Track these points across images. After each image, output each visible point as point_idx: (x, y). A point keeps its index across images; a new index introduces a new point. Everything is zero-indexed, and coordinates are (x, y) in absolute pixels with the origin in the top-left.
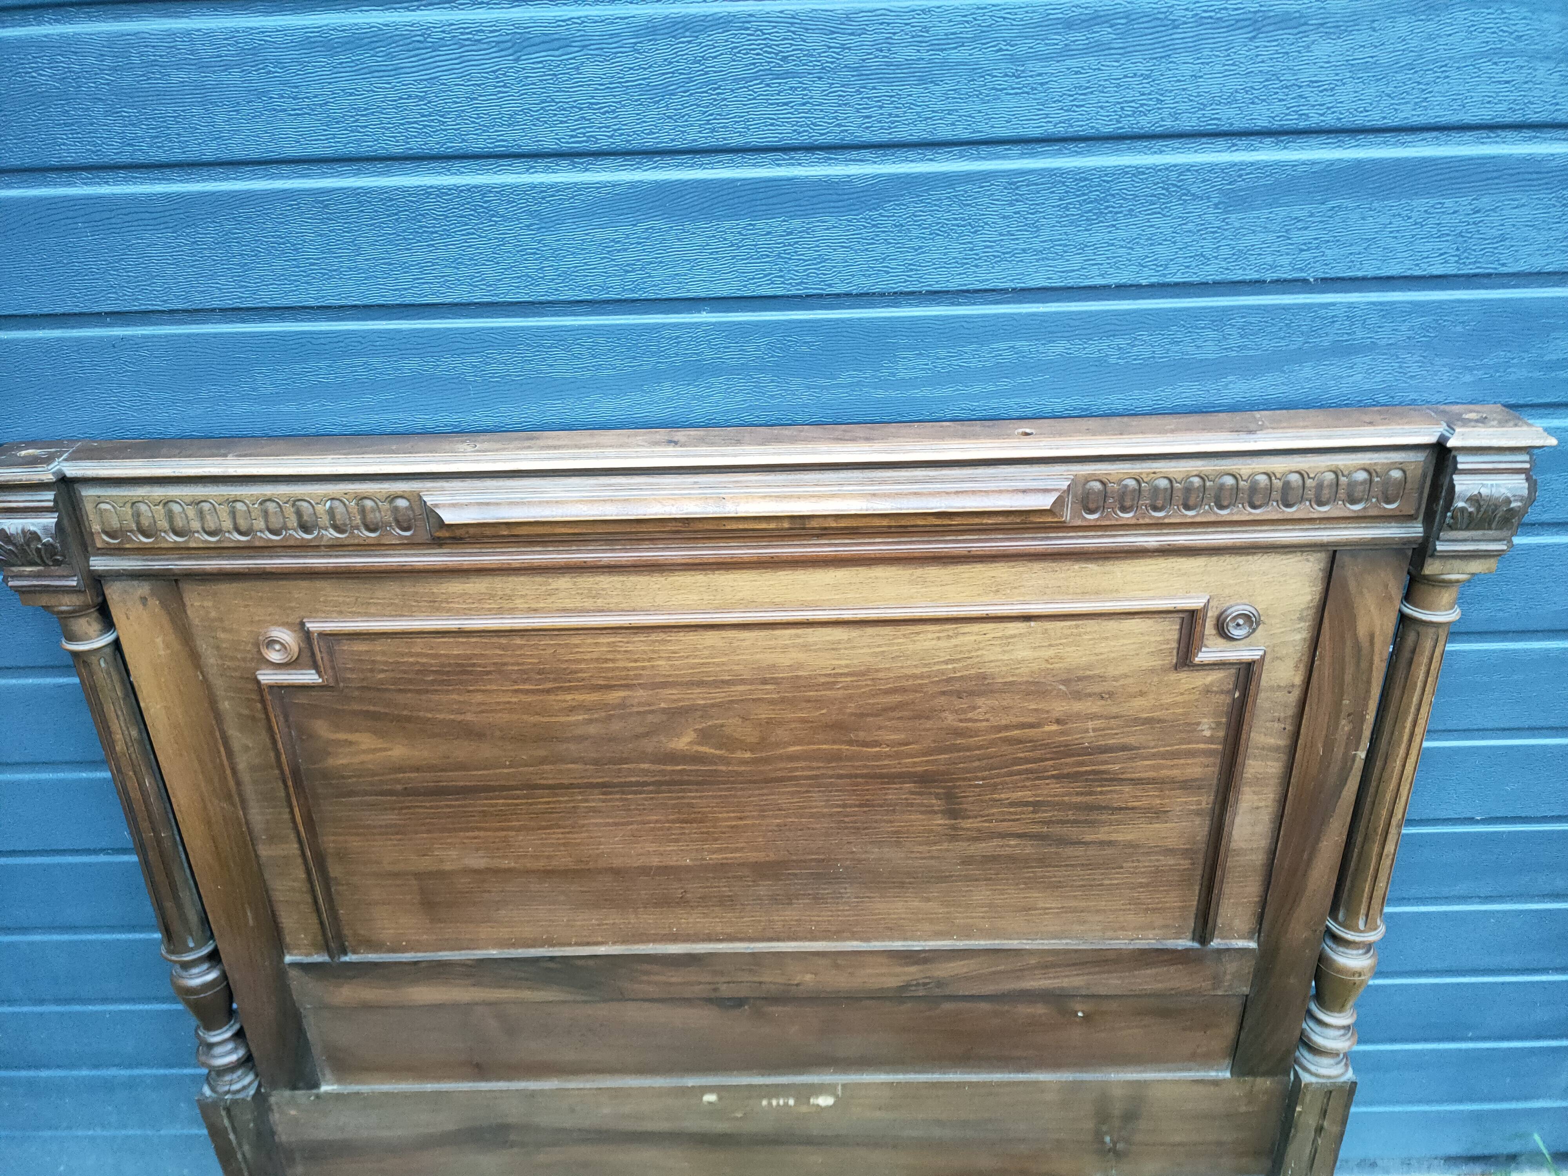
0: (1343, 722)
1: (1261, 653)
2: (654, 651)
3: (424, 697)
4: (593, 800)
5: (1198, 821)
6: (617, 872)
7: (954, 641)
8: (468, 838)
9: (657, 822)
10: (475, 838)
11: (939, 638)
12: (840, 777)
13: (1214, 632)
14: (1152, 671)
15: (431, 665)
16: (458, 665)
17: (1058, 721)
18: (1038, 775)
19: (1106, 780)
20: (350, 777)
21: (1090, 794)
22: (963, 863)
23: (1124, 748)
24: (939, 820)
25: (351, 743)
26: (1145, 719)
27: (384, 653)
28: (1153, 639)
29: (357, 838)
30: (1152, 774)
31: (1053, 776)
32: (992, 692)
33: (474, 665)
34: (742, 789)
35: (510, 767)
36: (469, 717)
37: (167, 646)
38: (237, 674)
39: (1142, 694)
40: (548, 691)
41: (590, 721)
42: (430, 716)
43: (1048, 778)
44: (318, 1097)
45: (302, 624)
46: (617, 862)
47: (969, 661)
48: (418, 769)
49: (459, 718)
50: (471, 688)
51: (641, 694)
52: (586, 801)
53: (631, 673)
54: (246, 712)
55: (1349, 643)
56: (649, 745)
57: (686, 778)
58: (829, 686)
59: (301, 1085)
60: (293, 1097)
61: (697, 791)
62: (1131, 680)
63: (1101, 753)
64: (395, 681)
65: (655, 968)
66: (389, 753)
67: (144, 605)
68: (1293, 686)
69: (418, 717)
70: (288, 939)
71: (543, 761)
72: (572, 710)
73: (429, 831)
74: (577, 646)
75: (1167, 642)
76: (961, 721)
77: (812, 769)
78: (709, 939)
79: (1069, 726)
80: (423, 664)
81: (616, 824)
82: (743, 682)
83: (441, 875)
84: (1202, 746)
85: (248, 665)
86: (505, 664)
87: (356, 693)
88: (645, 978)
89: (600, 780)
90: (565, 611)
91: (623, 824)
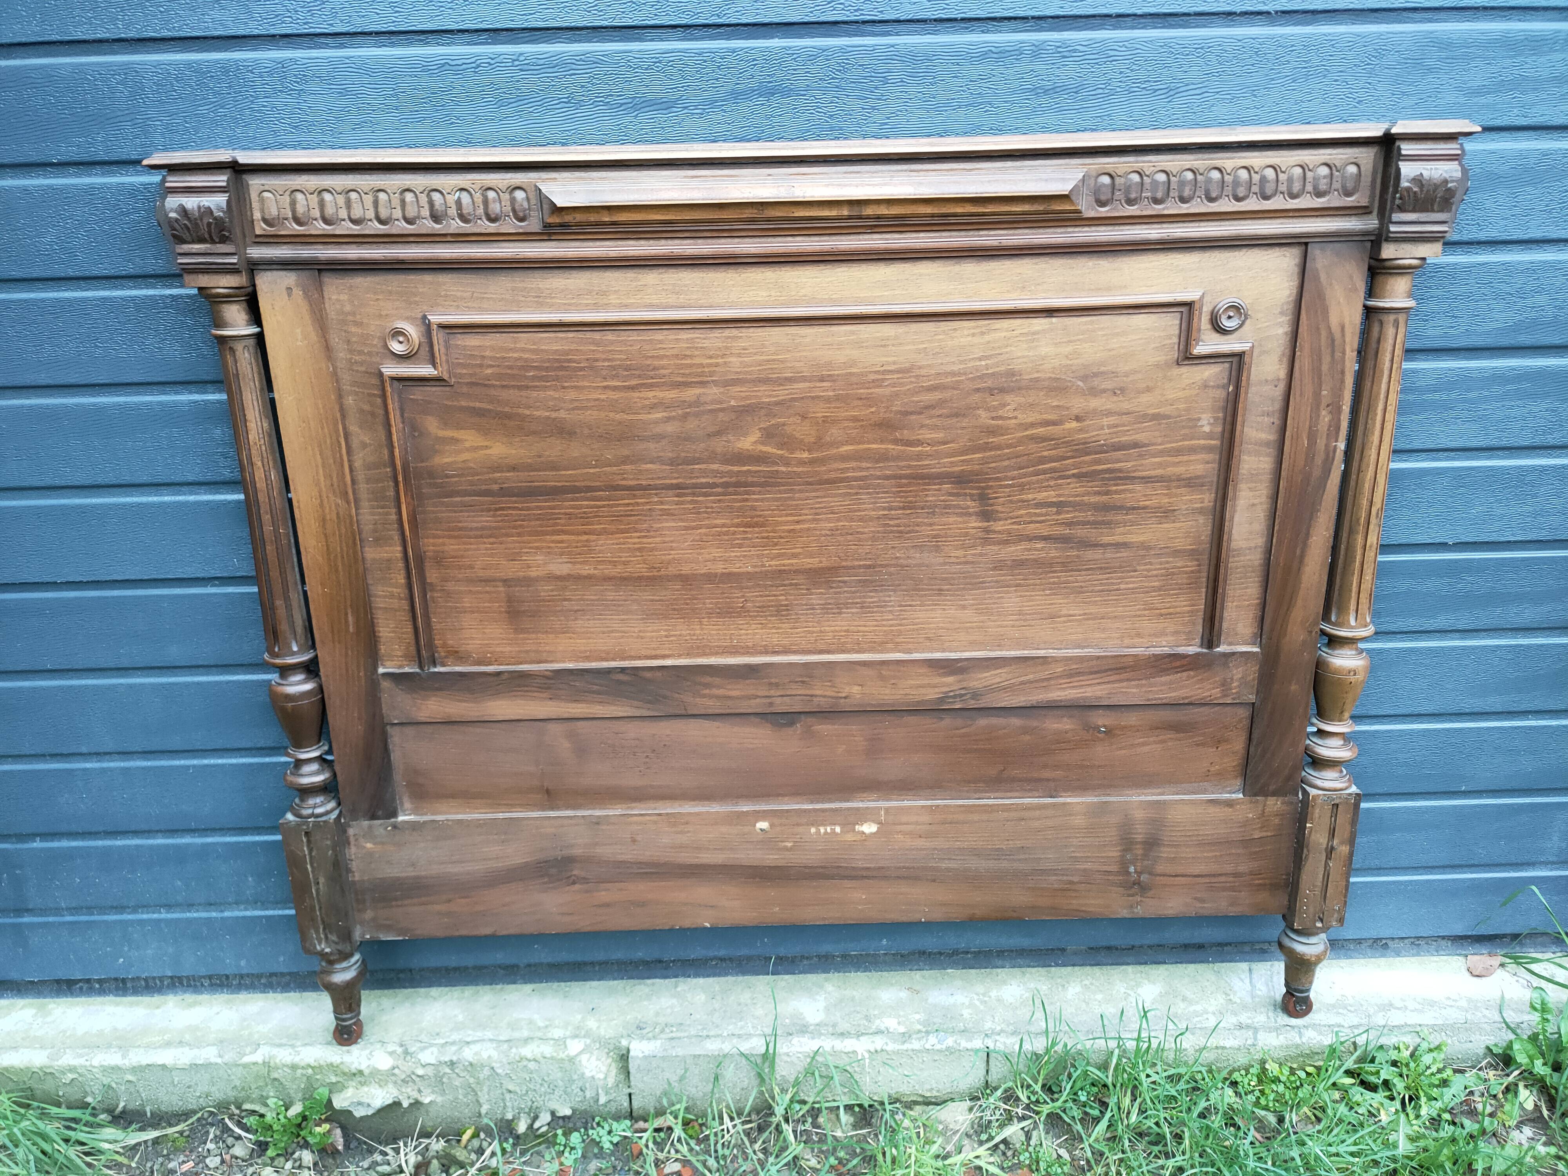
0: (1324, 413)
1: (1250, 345)
2: (727, 348)
3: (524, 393)
4: (667, 503)
5: (1201, 520)
6: (686, 580)
7: (987, 338)
8: (553, 542)
9: (723, 526)
10: (562, 542)
11: (973, 335)
12: (887, 478)
13: (1209, 326)
14: (1157, 366)
15: (533, 361)
16: (557, 360)
17: (1078, 419)
18: (1060, 474)
19: (1120, 478)
20: (453, 476)
21: (1107, 493)
22: (995, 568)
23: (1136, 445)
24: (975, 523)
25: (457, 441)
26: (1153, 415)
27: (493, 348)
28: (1157, 334)
29: (452, 541)
30: (1159, 472)
31: (1074, 475)
32: (1019, 389)
33: (570, 361)
34: (801, 491)
35: (595, 467)
36: (562, 414)
37: (305, 337)
38: (363, 369)
39: (1149, 389)
40: (632, 388)
41: (669, 419)
42: (527, 412)
43: (1068, 477)
44: (395, 827)
45: (425, 317)
46: (686, 569)
47: (1000, 358)
48: (514, 468)
49: (554, 415)
50: (566, 384)
51: (713, 392)
52: (662, 503)
53: (706, 370)
54: (367, 407)
55: (1324, 334)
56: (719, 445)
57: (750, 479)
58: (877, 383)
59: (380, 813)
60: (370, 827)
61: (759, 493)
62: (1140, 376)
63: (1115, 450)
64: (500, 376)
65: (717, 680)
66: (488, 452)
67: (289, 295)
68: (1278, 380)
69: (518, 414)
70: (383, 649)
71: (625, 460)
72: (653, 407)
73: (519, 535)
74: (661, 342)
75: (1169, 337)
76: (993, 418)
77: (861, 469)
78: (766, 652)
79: (1086, 423)
80: (526, 360)
81: (686, 528)
82: (804, 379)
83: (528, 581)
84: (1202, 442)
85: (374, 360)
86: (597, 360)
87: (465, 389)
88: (707, 691)
89: (674, 481)
90: (651, 307)
91: (693, 528)
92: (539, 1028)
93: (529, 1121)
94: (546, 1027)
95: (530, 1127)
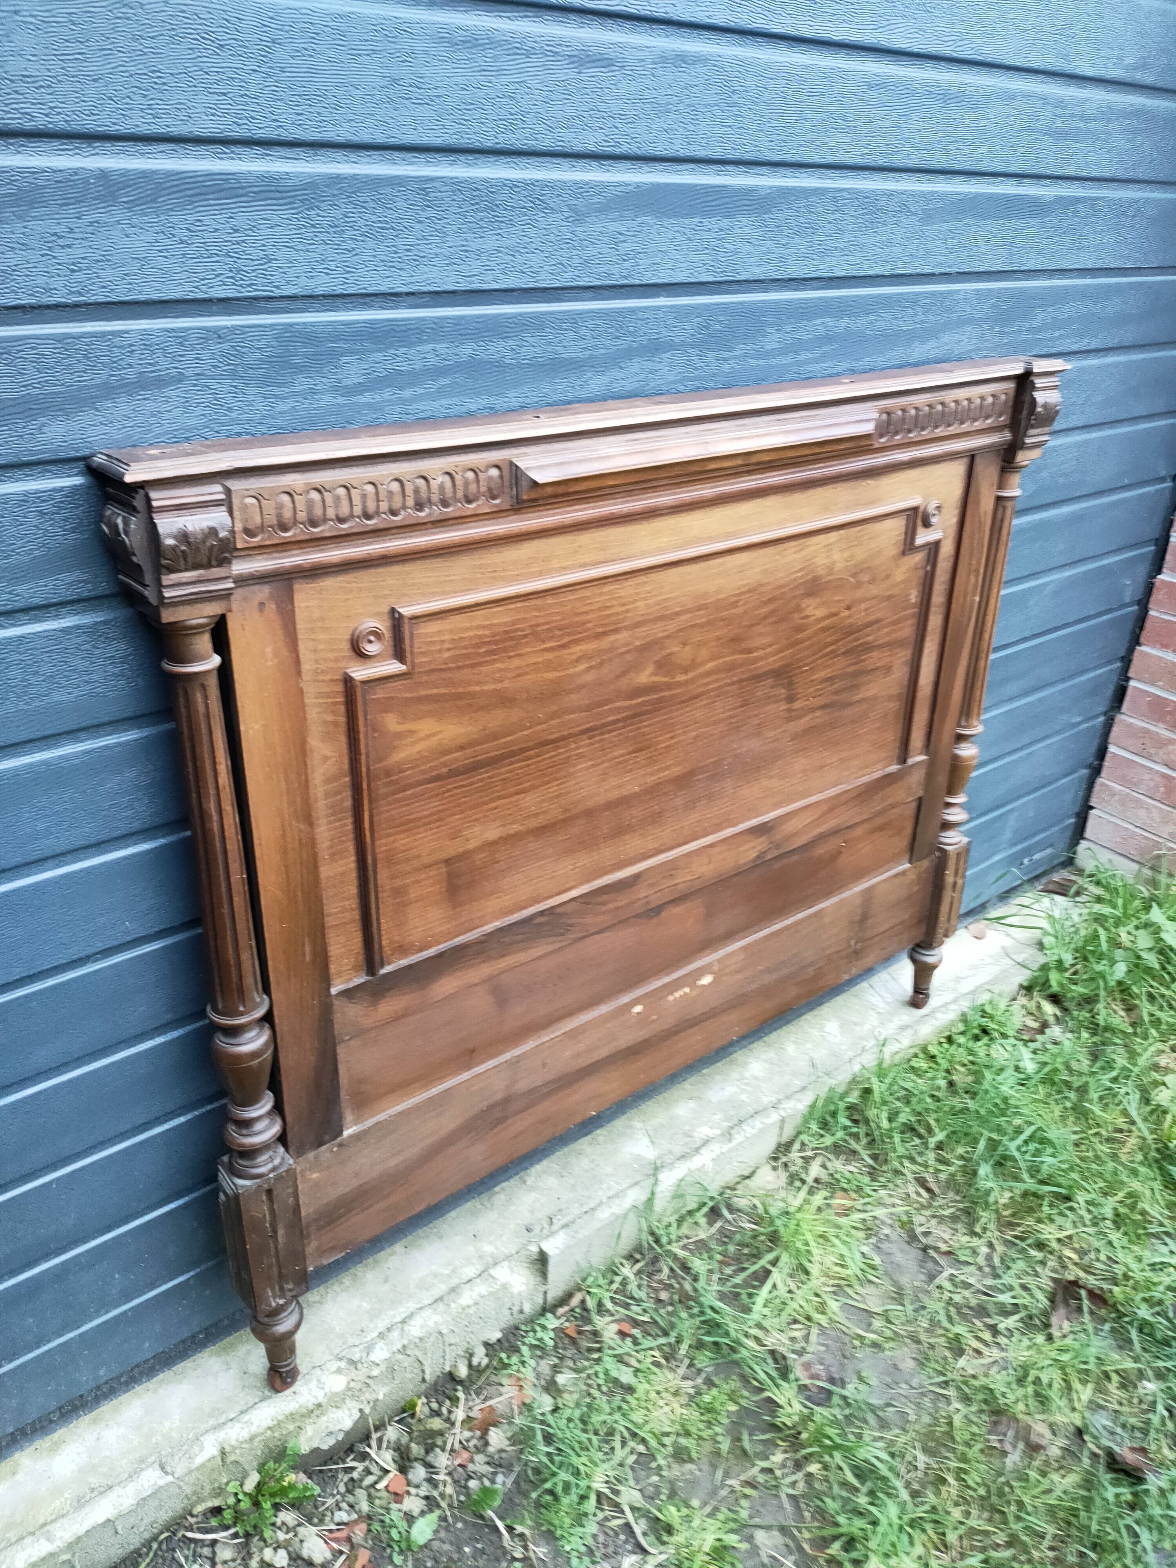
0: (971, 577)
1: (941, 534)
2: (637, 594)
3: (475, 671)
4: (582, 747)
5: (906, 670)
6: (589, 814)
7: (804, 553)
8: (489, 810)
9: (622, 756)
10: (496, 808)
11: (795, 552)
12: (733, 684)
13: (922, 522)
14: (892, 559)
15: (486, 637)
16: (506, 632)
17: (848, 608)
18: (834, 654)
19: (867, 649)
20: (408, 769)
21: (859, 662)
22: (792, 740)
23: (877, 621)
24: (783, 706)
25: (412, 732)
26: (888, 596)
27: (451, 631)
28: (895, 533)
29: (402, 836)
30: (887, 639)
31: (842, 653)
32: (819, 590)
33: (516, 630)
34: (677, 710)
35: (530, 727)
36: (506, 684)
37: (276, 655)
38: (329, 677)
39: (887, 577)
40: (564, 646)
41: (589, 669)
42: (477, 688)
43: (840, 655)
44: (340, 1145)
45: (396, 611)
46: (590, 804)
47: (810, 568)
48: (462, 748)
49: (499, 686)
50: (512, 654)
51: (623, 636)
52: (577, 748)
53: (620, 617)
54: (330, 718)
55: (976, 519)
56: (624, 684)
57: (645, 708)
58: (734, 604)
59: (327, 1138)
60: (316, 1157)
61: (649, 719)
62: (884, 567)
63: (866, 628)
64: (454, 659)
65: (611, 896)
66: (440, 736)
67: (261, 611)
68: (951, 558)
69: (469, 693)
70: (333, 968)
71: (554, 715)
72: (578, 660)
73: (462, 812)
74: (588, 598)
75: (901, 534)
76: (801, 619)
77: (718, 680)
78: (645, 857)
79: (853, 610)
80: (480, 637)
81: (593, 766)
82: (688, 611)
83: (466, 855)
84: (910, 611)
85: (340, 665)
86: (538, 625)
87: (424, 678)
88: (604, 908)
89: (589, 726)
90: (584, 566)
91: (599, 765)
92: (449, 1276)
93: (466, 1362)
94: (454, 1271)
95: (470, 1366)
